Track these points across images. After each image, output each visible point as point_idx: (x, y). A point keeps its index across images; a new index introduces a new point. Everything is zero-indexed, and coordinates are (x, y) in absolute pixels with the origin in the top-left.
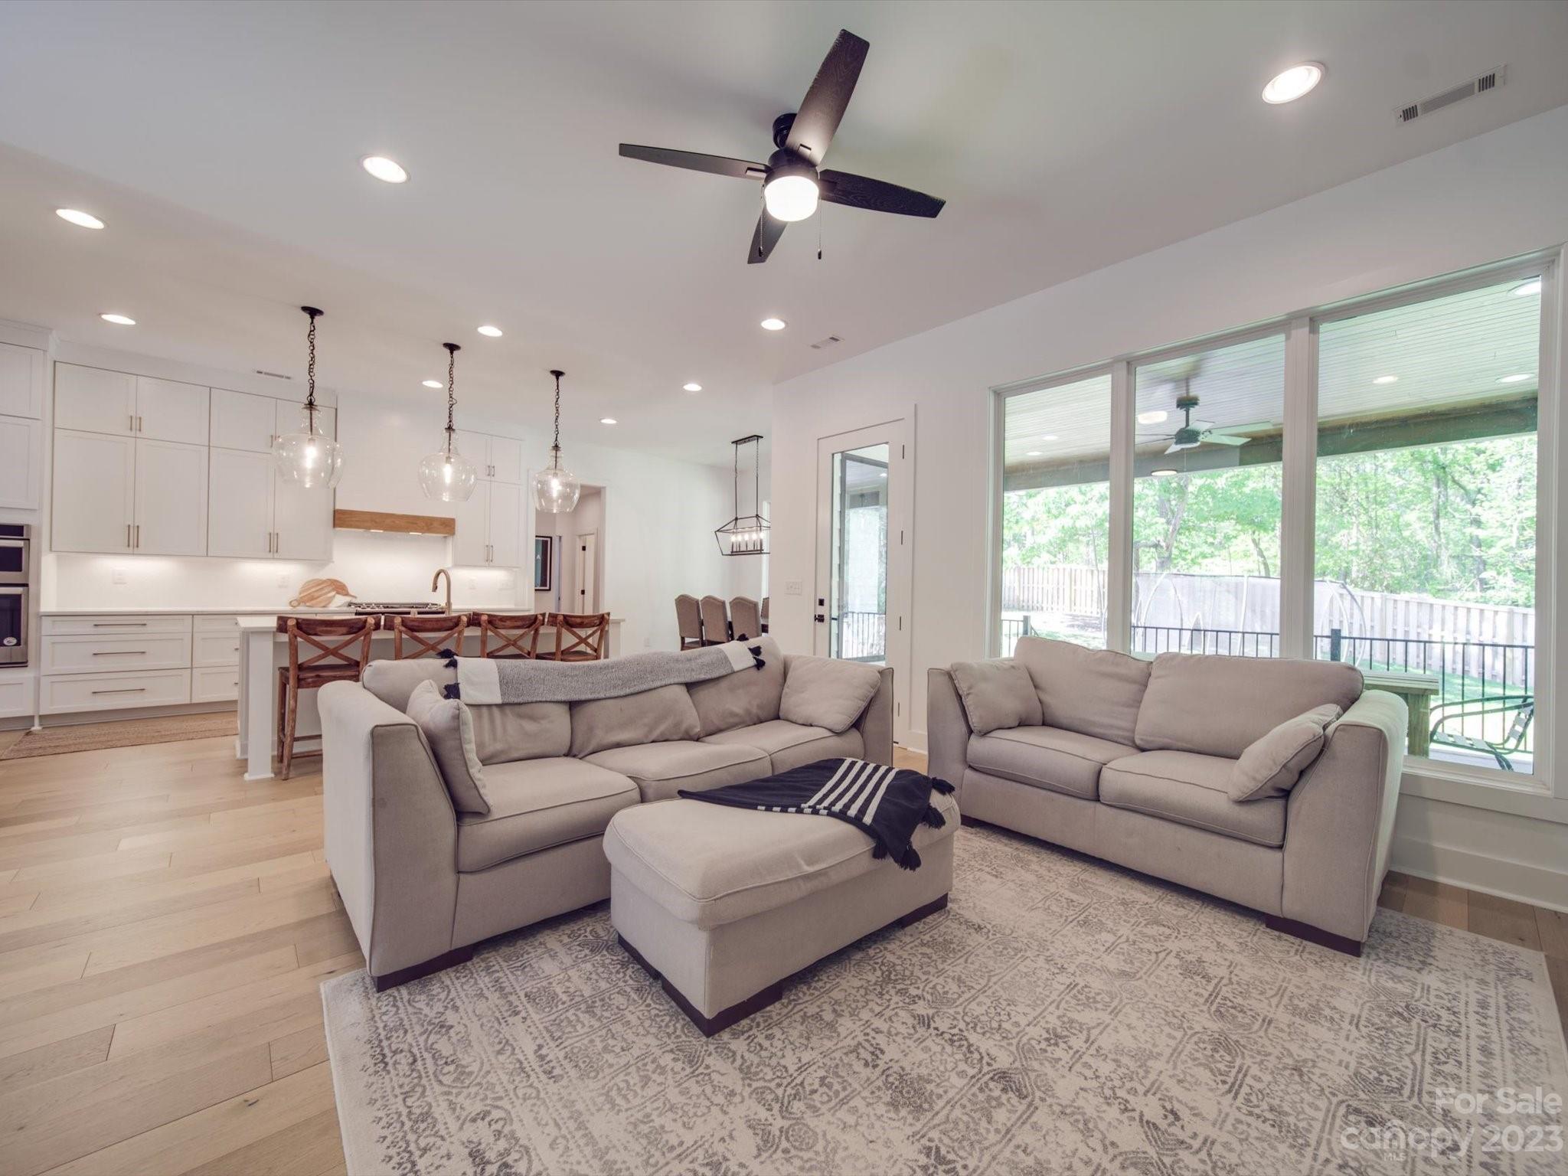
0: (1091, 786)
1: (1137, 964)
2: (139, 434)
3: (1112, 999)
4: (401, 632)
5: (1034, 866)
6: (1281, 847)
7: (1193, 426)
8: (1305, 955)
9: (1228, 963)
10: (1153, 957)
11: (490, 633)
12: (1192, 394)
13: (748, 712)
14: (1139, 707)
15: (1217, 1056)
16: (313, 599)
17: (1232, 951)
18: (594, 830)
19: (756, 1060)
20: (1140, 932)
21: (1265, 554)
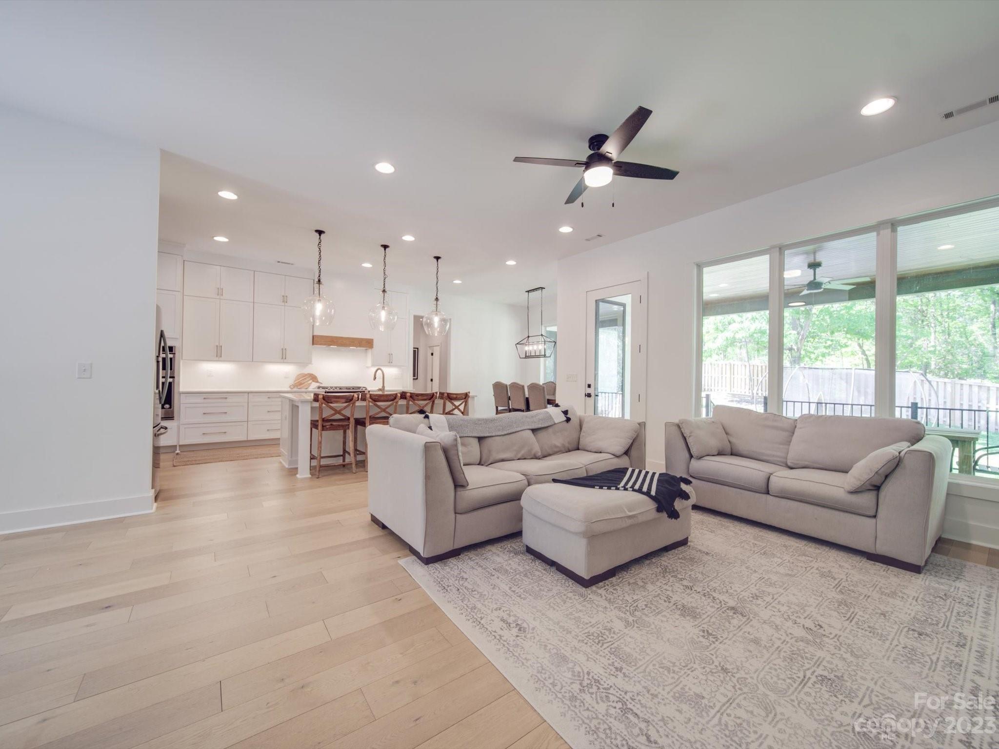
0: (764, 486)
1: (795, 571)
2: (221, 297)
3: (784, 584)
4: (369, 401)
5: (733, 529)
6: (875, 517)
7: (818, 279)
8: (889, 572)
9: (845, 573)
10: (804, 569)
11: (411, 403)
12: (818, 260)
13: (563, 445)
14: (789, 445)
15: (841, 608)
16: (301, 384)
17: (848, 569)
18: (515, 497)
19: (612, 597)
20: (796, 559)
21: (867, 353)
